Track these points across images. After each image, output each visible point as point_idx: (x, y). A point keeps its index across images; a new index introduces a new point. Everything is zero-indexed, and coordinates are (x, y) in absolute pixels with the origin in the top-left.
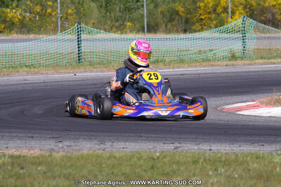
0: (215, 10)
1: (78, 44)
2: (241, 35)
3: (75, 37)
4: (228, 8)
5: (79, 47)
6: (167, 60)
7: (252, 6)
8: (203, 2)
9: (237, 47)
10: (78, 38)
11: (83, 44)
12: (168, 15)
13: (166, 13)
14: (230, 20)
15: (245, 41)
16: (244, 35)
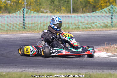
1: (24, 19)
2: (110, 15)
3: (22, 15)
5: (24, 21)
6: (71, 28)
9: (108, 21)
10: (24, 16)
11: (26, 19)
15: (112, 18)
16: (112, 15)
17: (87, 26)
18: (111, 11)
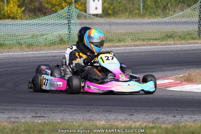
2: (67, 22)
9: (64, 32)
15: (70, 27)
16: (69, 22)
17: (31, 40)
18: (68, 17)
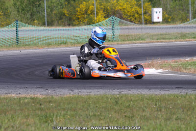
0: (86, 12)
1: (17, 33)
4: (94, 11)
5: (17, 35)
7: (107, 10)
8: (79, 7)
12: (59, 15)
13: (58, 14)
14: (95, 18)
